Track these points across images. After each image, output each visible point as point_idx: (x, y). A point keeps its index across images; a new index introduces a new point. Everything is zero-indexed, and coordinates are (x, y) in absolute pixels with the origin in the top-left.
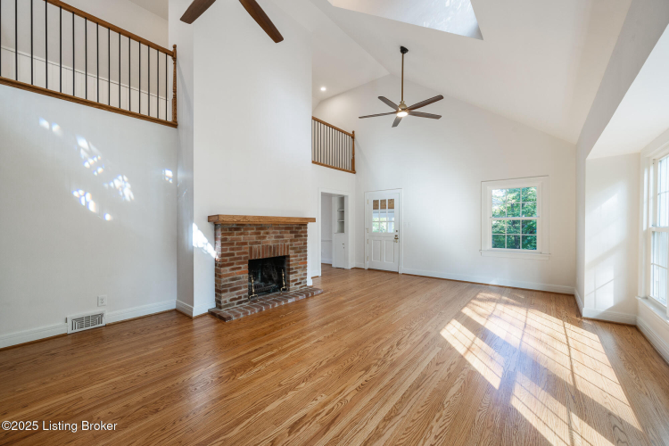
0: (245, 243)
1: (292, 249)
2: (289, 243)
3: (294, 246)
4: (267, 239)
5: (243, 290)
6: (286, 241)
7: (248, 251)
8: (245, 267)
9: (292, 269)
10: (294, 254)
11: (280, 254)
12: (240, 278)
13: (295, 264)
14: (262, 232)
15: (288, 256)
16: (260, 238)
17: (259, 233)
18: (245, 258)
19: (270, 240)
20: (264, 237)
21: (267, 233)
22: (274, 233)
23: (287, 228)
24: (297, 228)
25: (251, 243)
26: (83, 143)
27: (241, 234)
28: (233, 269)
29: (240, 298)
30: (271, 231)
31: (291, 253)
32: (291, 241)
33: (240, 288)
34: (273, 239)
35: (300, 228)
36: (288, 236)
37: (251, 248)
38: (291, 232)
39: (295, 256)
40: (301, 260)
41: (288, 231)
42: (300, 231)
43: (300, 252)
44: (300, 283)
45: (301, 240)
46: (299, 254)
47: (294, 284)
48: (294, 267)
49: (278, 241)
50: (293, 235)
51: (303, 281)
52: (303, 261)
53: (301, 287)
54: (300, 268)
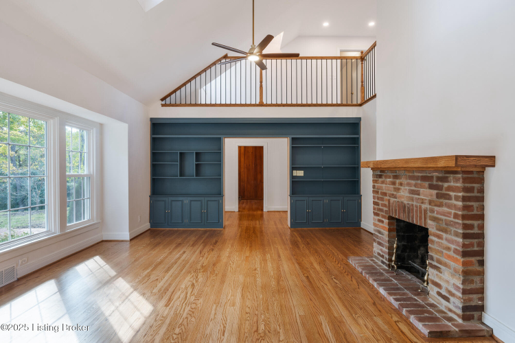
0: (386, 194)
1: (435, 219)
2: (427, 206)
3: (435, 214)
4: (402, 193)
5: (384, 248)
6: (423, 201)
7: (387, 203)
8: (386, 221)
9: (432, 258)
11: (415, 220)
12: (382, 233)
13: (436, 251)
14: (398, 181)
15: (424, 232)
16: (395, 189)
17: (395, 183)
18: (386, 212)
19: (404, 195)
20: (399, 189)
21: (401, 184)
22: (409, 184)
23: (424, 178)
24: (439, 179)
25: (390, 195)
27: (383, 182)
28: (379, 221)
30: (404, 181)
31: (431, 226)
32: (430, 202)
33: (382, 245)
34: (407, 194)
35: (444, 179)
36: (426, 193)
37: (389, 201)
38: (431, 187)
39: (439, 237)
40: (449, 249)
41: (426, 184)
42: (446, 185)
43: (445, 231)
44: (447, 299)
45: (449, 206)
46: (444, 235)
47: (436, 289)
48: (435, 256)
49: (412, 199)
50: (435, 192)
51: (452, 299)
52: (451, 253)
53: (450, 310)
54: (446, 265)
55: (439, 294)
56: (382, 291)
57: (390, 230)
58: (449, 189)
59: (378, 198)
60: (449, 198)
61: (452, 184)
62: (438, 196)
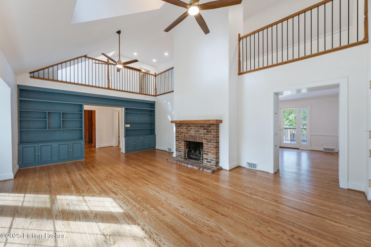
0: (183, 133)
1: (205, 139)
2: (203, 135)
3: (206, 138)
4: (191, 132)
5: (182, 153)
6: (201, 134)
7: (183, 136)
8: (183, 143)
9: (205, 151)
10: (206, 142)
11: (198, 141)
12: (181, 147)
13: (206, 149)
14: (189, 128)
15: (202, 144)
16: (188, 131)
17: (188, 129)
18: (183, 139)
19: (192, 132)
20: (190, 131)
21: (191, 129)
22: (194, 129)
23: (201, 127)
24: (207, 127)
25: (185, 133)
26: (169, 103)
27: (181, 128)
28: (179, 143)
29: (181, 156)
30: (193, 128)
31: (204, 142)
32: (204, 134)
33: (181, 152)
34: (194, 132)
35: (210, 127)
36: (202, 131)
37: (185, 135)
38: (204, 129)
39: (207, 144)
40: (211, 147)
41: (202, 128)
42: (210, 128)
43: (210, 142)
44: (210, 162)
45: (211, 134)
46: (209, 143)
47: (206, 160)
48: (206, 150)
49: (196, 134)
50: (206, 131)
51: (212, 162)
52: (212, 148)
53: (211, 165)
54: (210, 152)
55: (207, 162)
56: (189, 166)
57: (184, 146)
58: (211, 129)
59: (179, 135)
60: (211, 132)
61: (212, 128)
62: (207, 132)
